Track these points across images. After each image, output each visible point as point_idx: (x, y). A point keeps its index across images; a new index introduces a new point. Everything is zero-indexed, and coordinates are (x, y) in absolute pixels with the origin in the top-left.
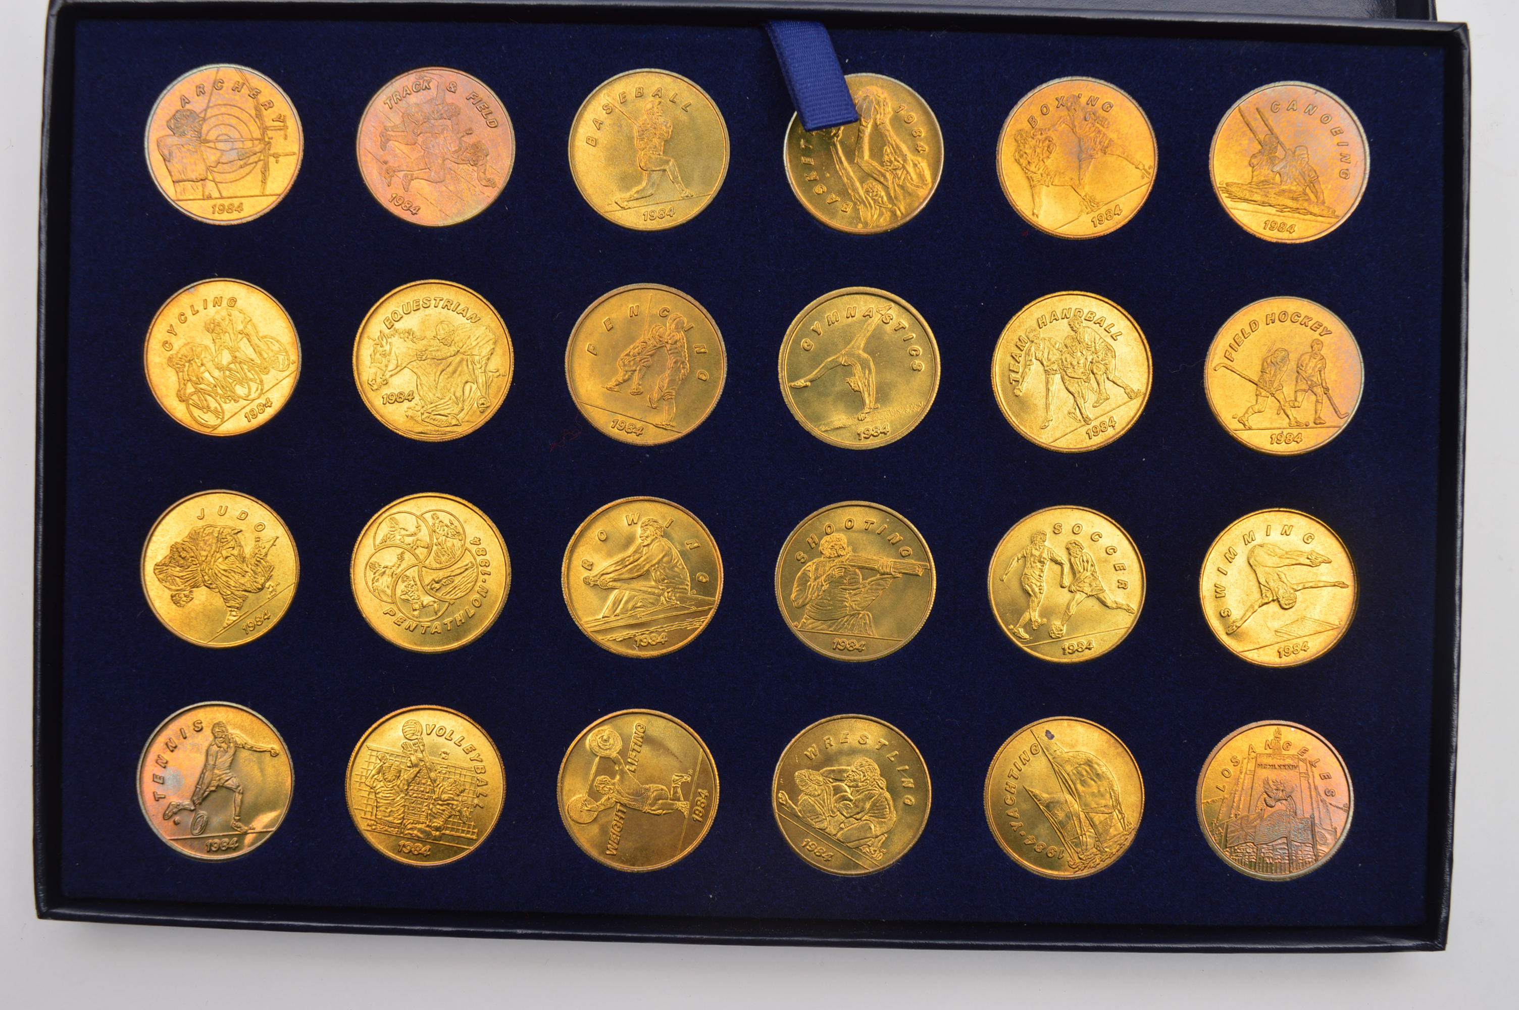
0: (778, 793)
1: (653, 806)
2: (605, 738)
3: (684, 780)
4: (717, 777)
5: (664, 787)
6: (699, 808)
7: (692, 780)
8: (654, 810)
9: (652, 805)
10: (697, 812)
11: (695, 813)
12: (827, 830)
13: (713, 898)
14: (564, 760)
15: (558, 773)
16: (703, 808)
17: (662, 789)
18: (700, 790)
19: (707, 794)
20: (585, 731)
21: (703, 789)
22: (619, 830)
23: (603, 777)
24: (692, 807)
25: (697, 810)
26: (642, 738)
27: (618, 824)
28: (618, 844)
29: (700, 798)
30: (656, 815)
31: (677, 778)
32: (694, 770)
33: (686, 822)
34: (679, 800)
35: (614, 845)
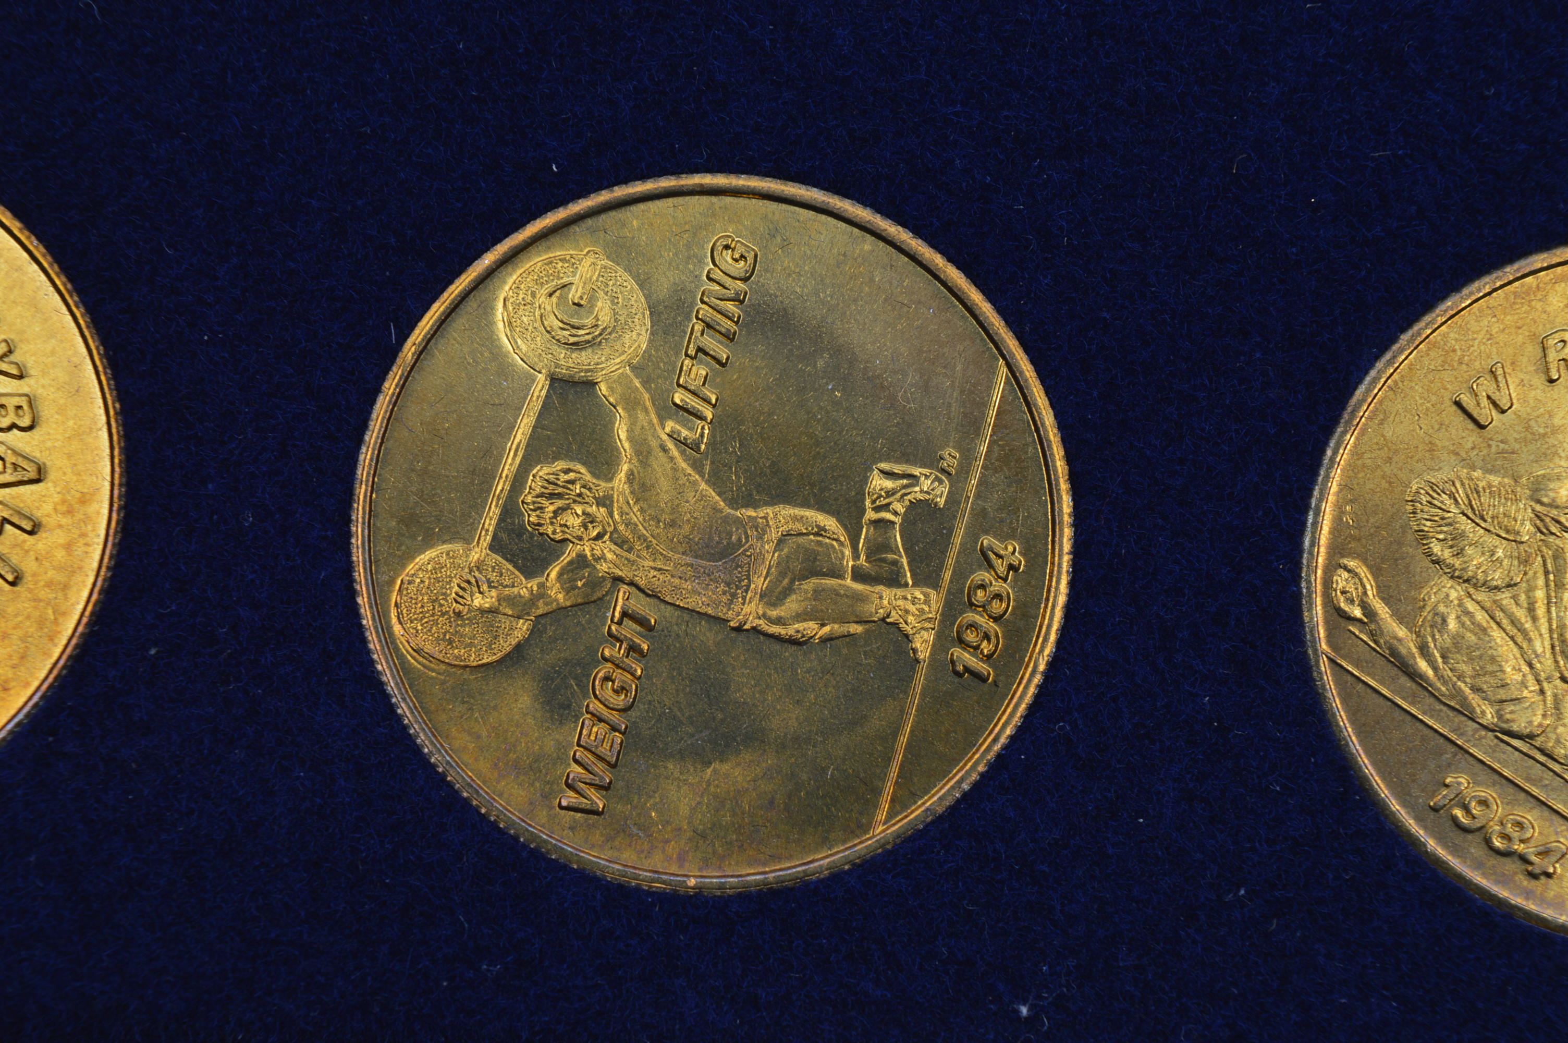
0: (1331, 568)
1: (774, 605)
2: (574, 294)
3: (916, 493)
4: (1064, 486)
5: (830, 523)
6: (981, 620)
7: (953, 499)
8: (779, 621)
9: (773, 597)
10: (971, 637)
11: (961, 642)
12: (1538, 742)
13: (1032, 1019)
14: (390, 386)
15: (359, 441)
16: (996, 619)
17: (820, 531)
18: (987, 540)
19: (1018, 559)
20: (488, 259)
21: (1003, 538)
22: (620, 701)
23: (560, 465)
24: (950, 612)
25: (972, 626)
26: (738, 300)
27: (618, 674)
28: (613, 766)
29: (984, 576)
30: (792, 641)
31: (889, 484)
32: (968, 457)
33: (920, 680)
34: (894, 580)
35: (598, 768)
